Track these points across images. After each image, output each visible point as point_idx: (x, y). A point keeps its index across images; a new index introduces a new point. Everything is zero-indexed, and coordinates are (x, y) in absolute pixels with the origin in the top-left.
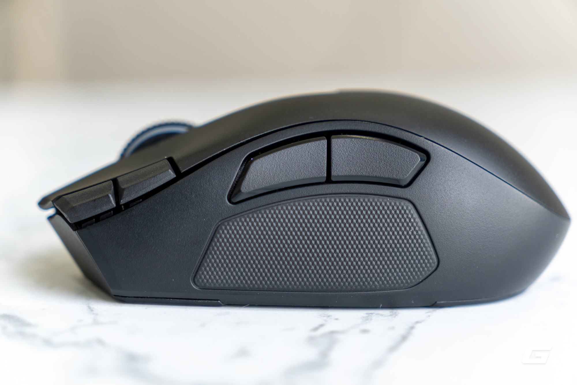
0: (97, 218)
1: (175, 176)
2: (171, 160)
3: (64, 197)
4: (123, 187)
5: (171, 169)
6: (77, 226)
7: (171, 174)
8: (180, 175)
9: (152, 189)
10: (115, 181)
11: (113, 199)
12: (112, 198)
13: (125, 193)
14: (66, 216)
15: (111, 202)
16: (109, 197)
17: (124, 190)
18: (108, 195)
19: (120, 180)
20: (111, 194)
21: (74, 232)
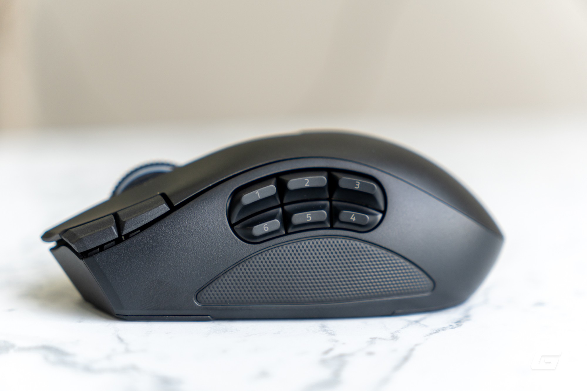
0: (101, 248)
1: (169, 209)
2: (163, 195)
3: (71, 230)
4: (124, 220)
5: (165, 204)
6: (83, 255)
7: (164, 208)
8: (173, 209)
9: (150, 221)
10: (116, 215)
11: (116, 231)
12: (114, 230)
13: (126, 225)
14: (73, 246)
15: (114, 233)
16: (112, 229)
17: (125, 222)
18: (111, 227)
19: (120, 214)
20: (113, 226)
21: (81, 260)
